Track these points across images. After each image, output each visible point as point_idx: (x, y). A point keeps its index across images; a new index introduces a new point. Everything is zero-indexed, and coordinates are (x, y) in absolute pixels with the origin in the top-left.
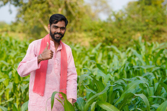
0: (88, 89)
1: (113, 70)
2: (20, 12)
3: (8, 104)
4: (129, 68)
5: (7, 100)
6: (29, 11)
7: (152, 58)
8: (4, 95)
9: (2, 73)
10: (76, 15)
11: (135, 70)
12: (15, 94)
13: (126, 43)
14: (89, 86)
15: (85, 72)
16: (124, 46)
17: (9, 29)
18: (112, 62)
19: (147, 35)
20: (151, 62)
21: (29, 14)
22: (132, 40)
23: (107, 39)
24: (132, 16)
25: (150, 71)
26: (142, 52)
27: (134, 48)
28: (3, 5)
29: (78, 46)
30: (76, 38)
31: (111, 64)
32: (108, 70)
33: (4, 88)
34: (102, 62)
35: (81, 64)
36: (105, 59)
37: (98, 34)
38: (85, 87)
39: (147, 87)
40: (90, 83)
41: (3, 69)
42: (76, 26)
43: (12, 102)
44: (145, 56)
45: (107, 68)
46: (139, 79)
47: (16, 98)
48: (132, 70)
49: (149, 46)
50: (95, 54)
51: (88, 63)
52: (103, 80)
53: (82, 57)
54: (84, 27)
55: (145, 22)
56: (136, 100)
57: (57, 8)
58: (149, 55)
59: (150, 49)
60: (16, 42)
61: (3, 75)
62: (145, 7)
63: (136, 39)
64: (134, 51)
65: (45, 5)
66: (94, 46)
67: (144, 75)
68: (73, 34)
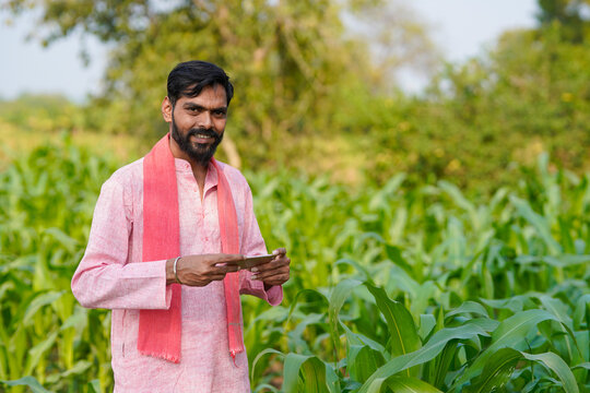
0: (355, 332)
1: (444, 269)
2: (120, 60)
3: (70, 383)
4: (502, 263)
5: (65, 369)
6: (151, 56)
7: (585, 229)
8: (57, 352)
9: (49, 274)
10: (315, 76)
11: (522, 269)
12: (93, 348)
13: (490, 175)
14: (359, 324)
15: (344, 276)
16: (483, 187)
17: (79, 120)
18: (440, 241)
19: (567, 149)
20: (580, 244)
21: (150, 66)
22: (514, 166)
23: (423, 160)
24: (515, 80)
25: (579, 277)
26: (547, 209)
27: (520, 195)
28: (60, 36)
29: (320, 182)
30: (316, 155)
31: (438, 250)
32: (426, 271)
33: (55, 327)
34: (406, 240)
35: (330, 245)
36: (416, 231)
37: (394, 144)
38: (344, 326)
39: (564, 330)
40: (362, 312)
41: (56, 261)
42: (313, 112)
43: (84, 378)
44: (560, 219)
45: (425, 265)
46: (536, 301)
47: (96, 363)
48: (512, 269)
49: (572, 188)
50: (381, 213)
51: (356, 244)
52: (407, 303)
53: (334, 221)
54: (342, 118)
55: (562, 103)
56: (527, 377)
57: (249, 49)
58: (574, 218)
59: (576, 198)
60: (102, 165)
61: (55, 281)
62: (563, 49)
63: (529, 162)
64: (521, 204)
65: (206, 38)
66: (378, 183)
67: (556, 290)
68: (304, 142)
